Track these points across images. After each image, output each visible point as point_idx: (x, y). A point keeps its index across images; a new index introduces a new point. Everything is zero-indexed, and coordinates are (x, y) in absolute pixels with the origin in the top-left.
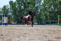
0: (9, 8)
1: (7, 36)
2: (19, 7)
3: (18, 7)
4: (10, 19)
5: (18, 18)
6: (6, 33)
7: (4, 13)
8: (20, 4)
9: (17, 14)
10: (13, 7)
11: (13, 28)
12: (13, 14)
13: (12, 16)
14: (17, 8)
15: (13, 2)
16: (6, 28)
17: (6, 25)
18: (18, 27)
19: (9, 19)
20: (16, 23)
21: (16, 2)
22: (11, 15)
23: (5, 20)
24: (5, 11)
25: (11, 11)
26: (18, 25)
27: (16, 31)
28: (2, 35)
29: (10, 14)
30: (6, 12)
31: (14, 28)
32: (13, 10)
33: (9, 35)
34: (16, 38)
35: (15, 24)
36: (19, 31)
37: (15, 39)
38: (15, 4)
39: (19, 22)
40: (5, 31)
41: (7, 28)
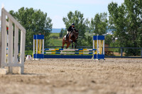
0: (108, 19)
1: (104, 85)
2: (132, 16)
3: (128, 16)
4: (111, 45)
5: (129, 41)
6: (102, 76)
7: (96, 31)
8: (133, 9)
9: (127, 33)
10: (117, 16)
11: (117, 65)
12: (118, 34)
13: (114, 39)
14: (125, 20)
15: (116, 5)
16: (102, 67)
17: (102, 60)
18: (129, 62)
19: (109, 45)
20: (124, 53)
21: (125, 6)
22: (112, 36)
23: (100, 47)
24: (99, 26)
25: (113, 28)
26: (128, 59)
27: (126, 73)
28: (93, 82)
29: (110, 33)
30: (101, 29)
31: (121, 65)
32: (118, 23)
33: (111, 82)
34: (127, 89)
35: (122, 57)
36: (133, 73)
37: (125, 90)
38: (121, 9)
39: (131, 52)
40: (99, 72)
41: (104, 65)
